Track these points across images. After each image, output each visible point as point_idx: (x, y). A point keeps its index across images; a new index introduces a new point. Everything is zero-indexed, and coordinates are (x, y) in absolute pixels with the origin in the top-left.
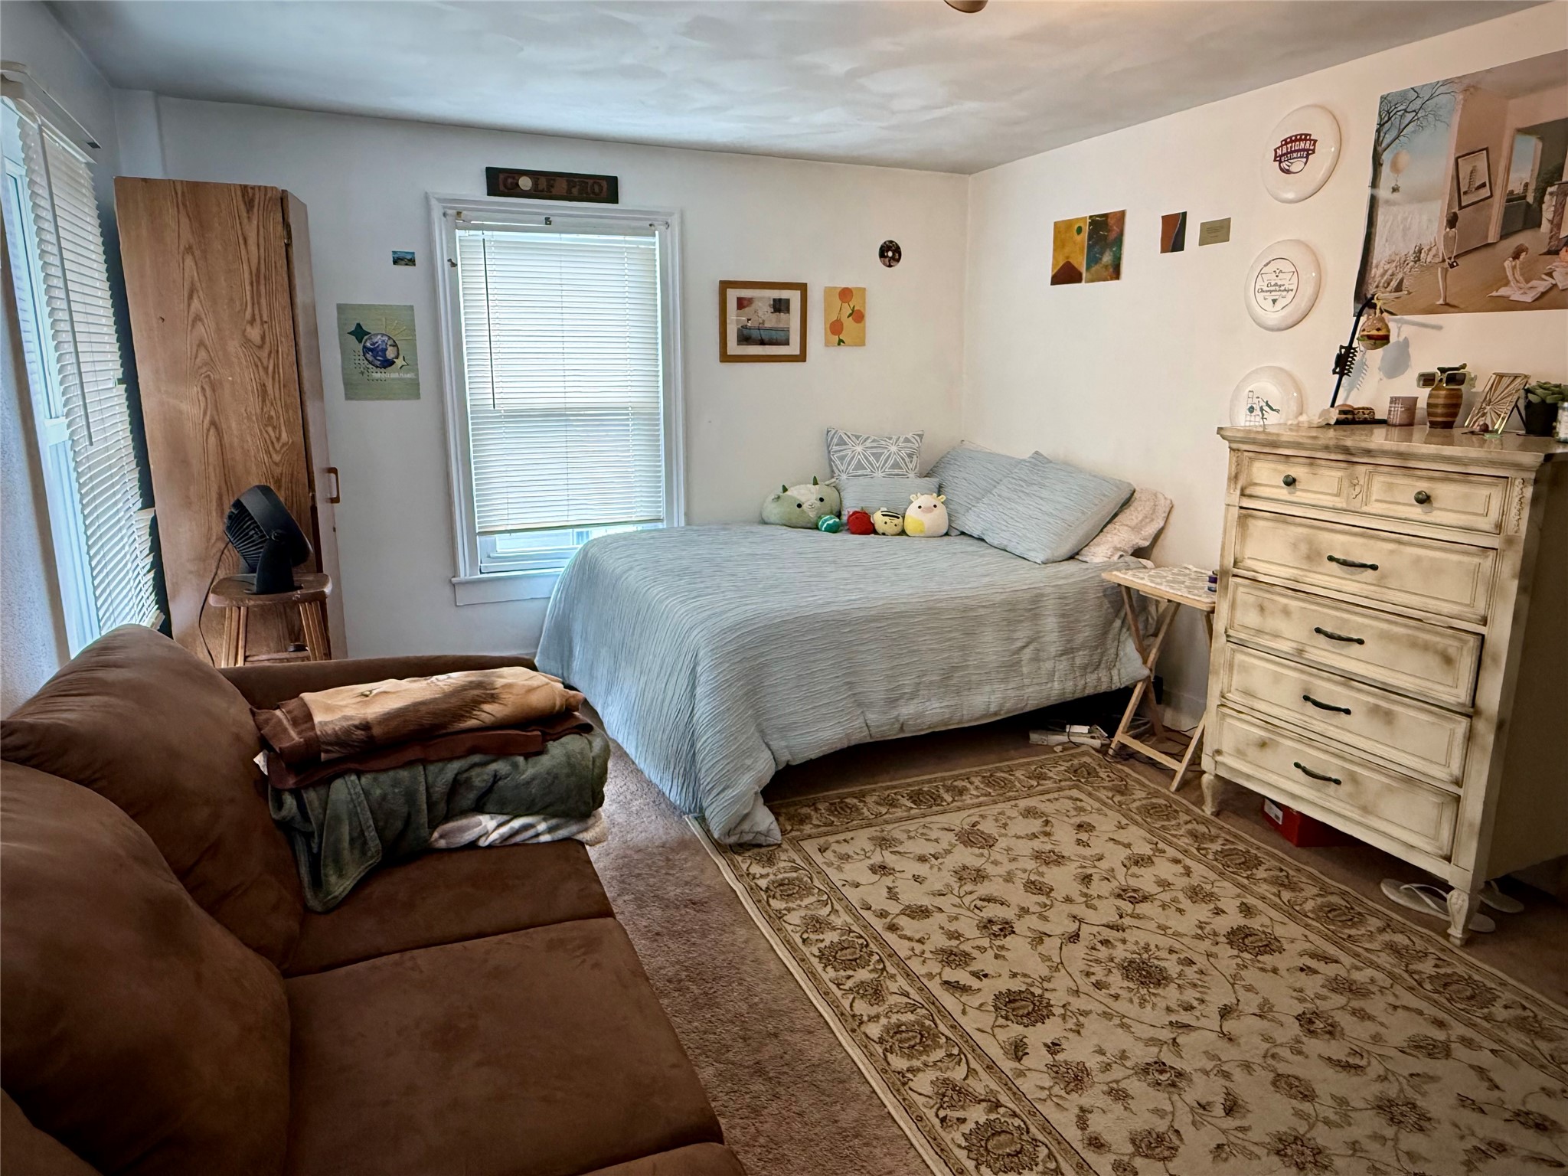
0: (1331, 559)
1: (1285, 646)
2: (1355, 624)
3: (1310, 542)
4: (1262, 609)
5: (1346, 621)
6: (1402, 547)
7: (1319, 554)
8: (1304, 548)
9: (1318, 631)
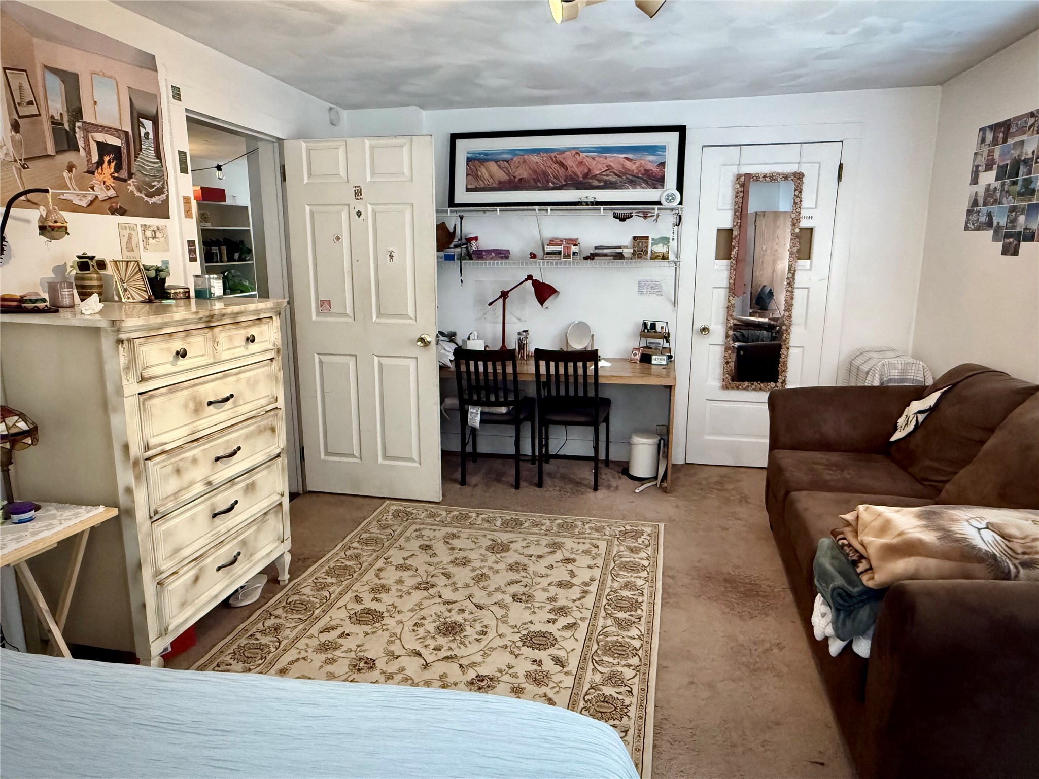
0: (210, 403)
1: (199, 488)
2: (233, 438)
3: (194, 398)
4: (178, 471)
5: (228, 441)
6: (239, 376)
7: (201, 403)
8: (191, 405)
9: (217, 459)
